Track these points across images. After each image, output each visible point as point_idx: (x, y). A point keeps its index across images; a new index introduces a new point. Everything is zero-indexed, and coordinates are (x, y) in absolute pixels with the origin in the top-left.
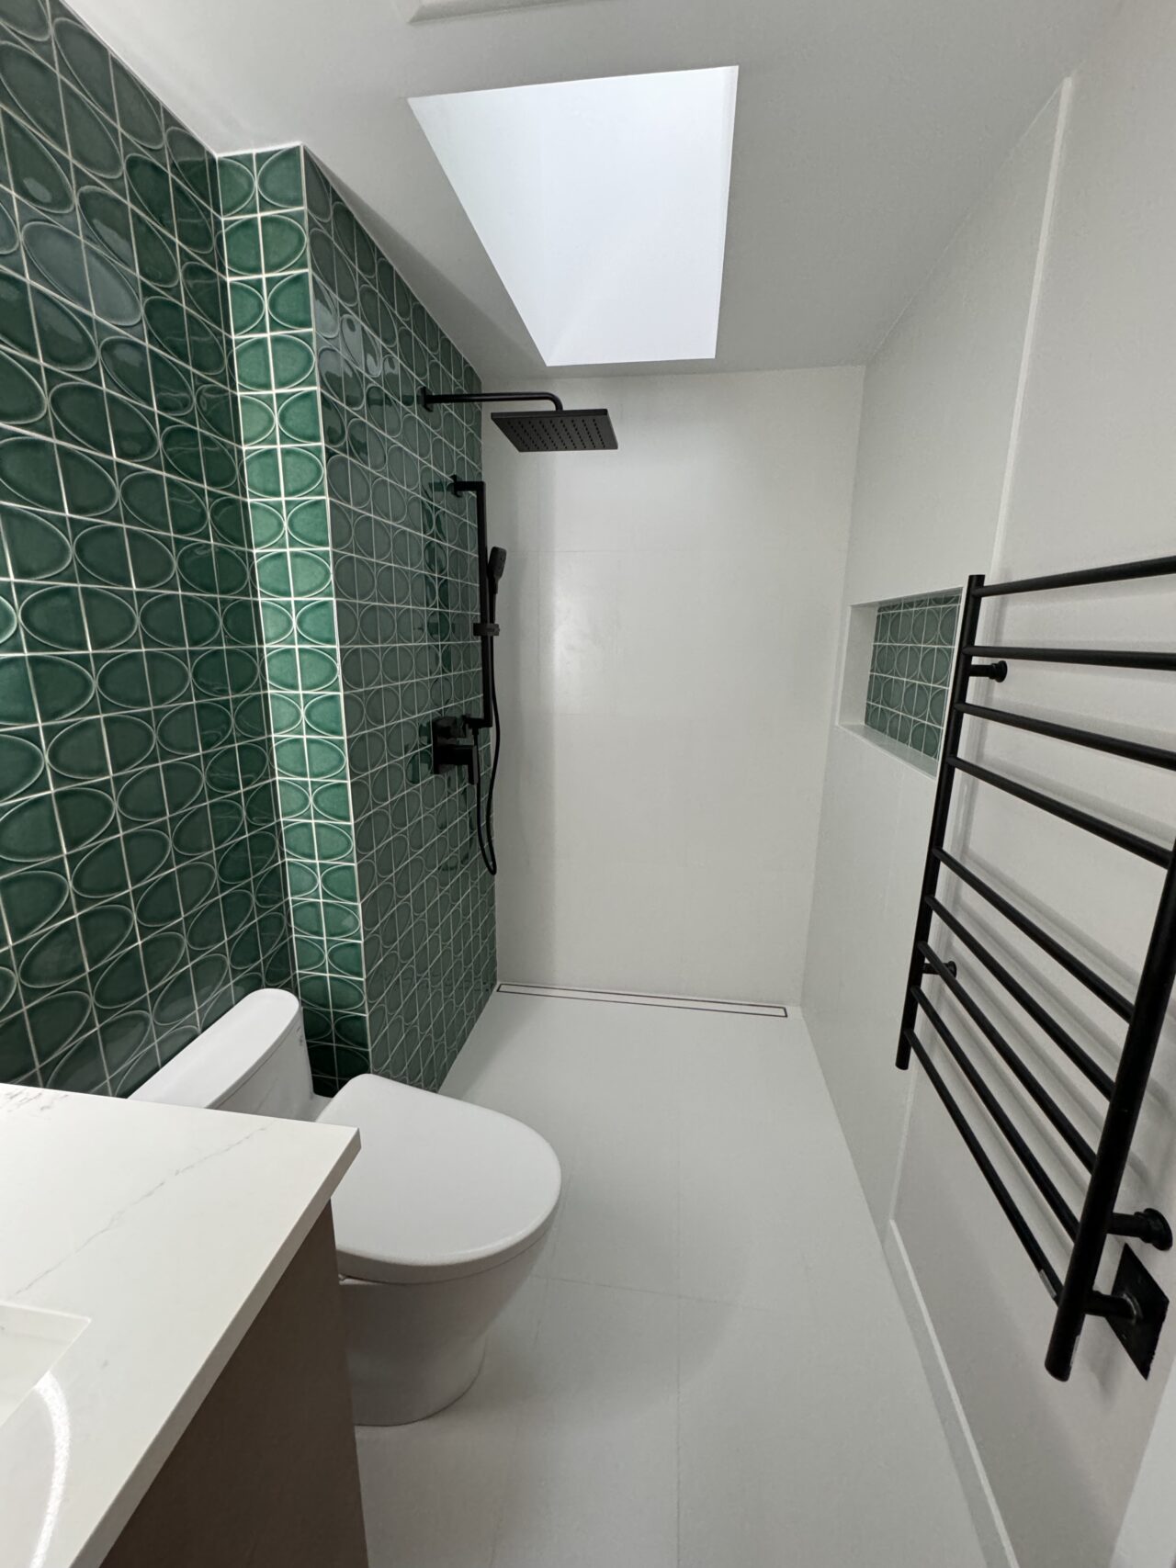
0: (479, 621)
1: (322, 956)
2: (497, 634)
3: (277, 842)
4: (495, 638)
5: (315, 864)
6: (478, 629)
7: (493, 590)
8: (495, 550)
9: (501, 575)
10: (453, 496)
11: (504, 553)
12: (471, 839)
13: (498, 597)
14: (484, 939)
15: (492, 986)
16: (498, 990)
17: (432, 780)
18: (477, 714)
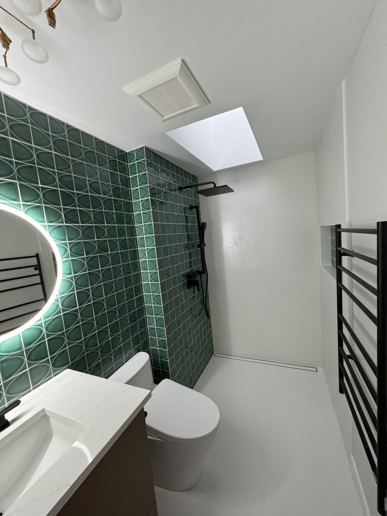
0: (199, 244)
1: (156, 343)
2: (205, 246)
3: (144, 311)
4: (205, 247)
5: (154, 317)
6: (199, 246)
7: (203, 234)
8: (203, 223)
9: (205, 230)
10: (190, 211)
11: (206, 223)
12: (201, 307)
13: (205, 236)
14: (208, 338)
15: (213, 354)
16: (214, 356)
17: (187, 291)
18: (201, 270)
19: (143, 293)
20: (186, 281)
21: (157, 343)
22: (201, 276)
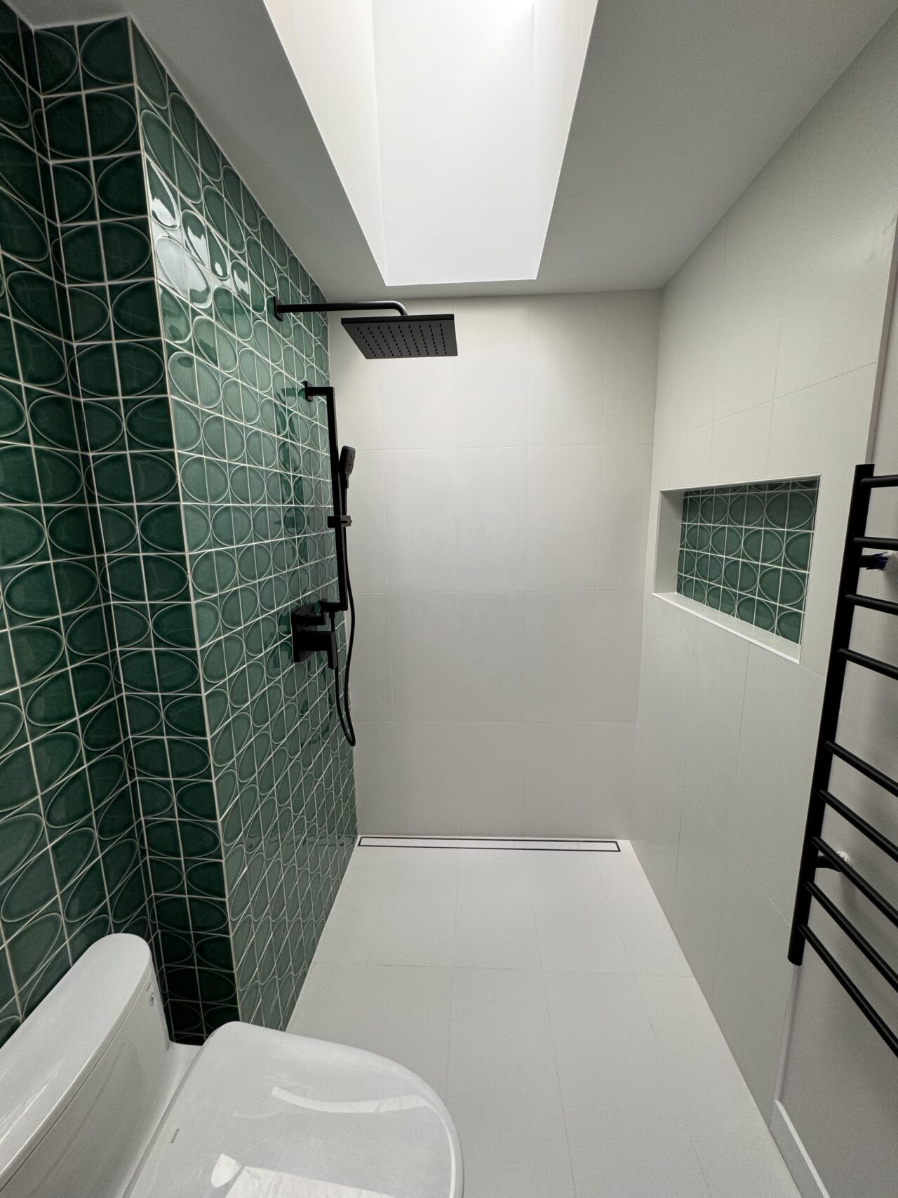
0: (332, 514)
1: (180, 878)
2: (350, 525)
3: (126, 763)
4: (347, 528)
5: (169, 782)
6: (332, 521)
7: (345, 485)
8: (345, 450)
9: (351, 471)
10: (305, 400)
11: (353, 451)
12: (331, 714)
13: (349, 491)
14: (345, 801)
16: (359, 845)
17: (292, 669)
18: (335, 598)
19: (119, 691)
20: (290, 638)
21: (184, 877)
22: (332, 617)
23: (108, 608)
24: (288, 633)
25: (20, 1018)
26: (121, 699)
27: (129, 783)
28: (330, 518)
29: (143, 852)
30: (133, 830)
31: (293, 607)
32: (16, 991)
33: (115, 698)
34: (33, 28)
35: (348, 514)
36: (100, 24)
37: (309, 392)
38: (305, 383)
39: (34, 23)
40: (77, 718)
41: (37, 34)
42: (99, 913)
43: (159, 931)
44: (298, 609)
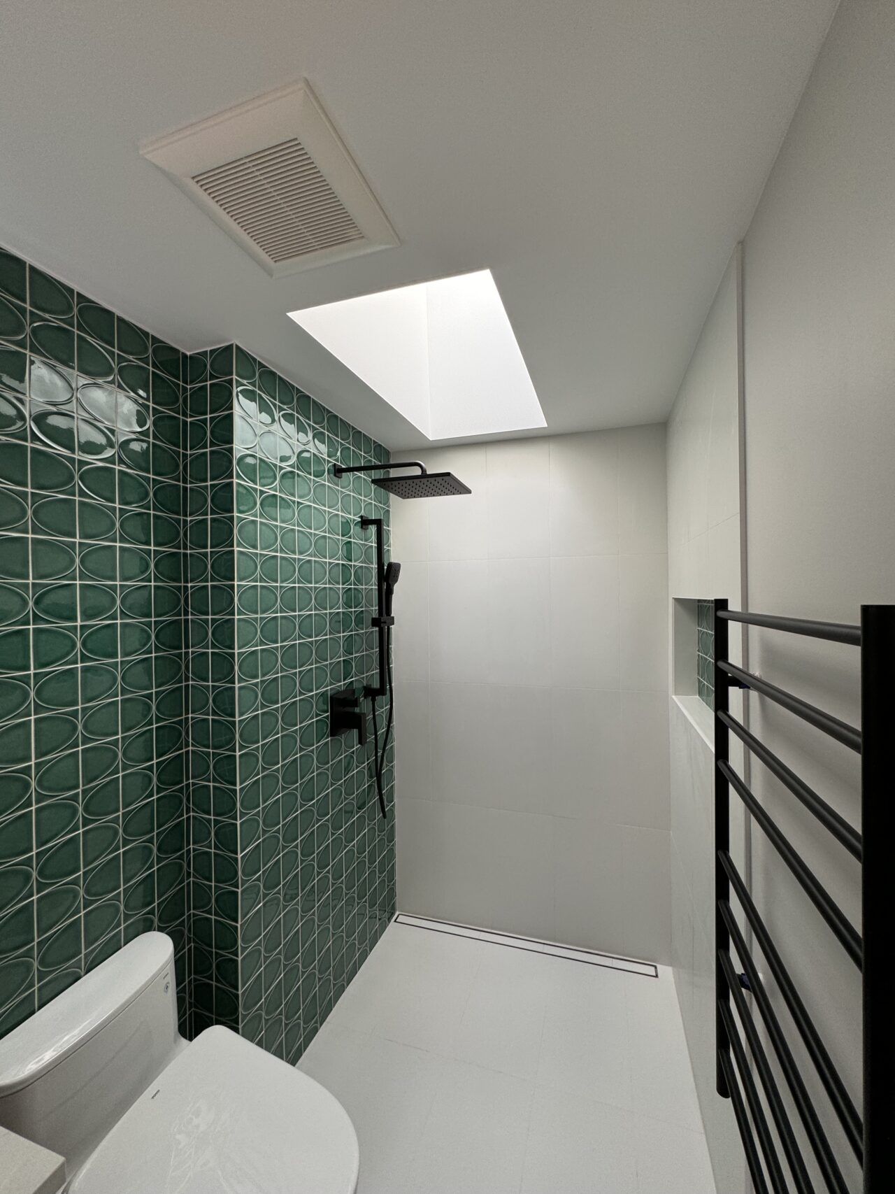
1: (210, 900)
2: (393, 624)
3: (185, 800)
4: (392, 627)
6: (375, 622)
7: (390, 592)
8: (390, 565)
9: (396, 581)
10: (360, 529)
11: (398, 566)
12: (369, 786)
16: (395, 921)
18: (376, 684)
19: (187, 745)
20: (328, 716)
21: (213, 900)
22: (373, 701)
23: (187, 686)
24: (327, 712)
25: (82, 974)
26: (187, 752)
27: (185, 816)
28: (373, 619)
29: (189, 874)
30: (183, 854)
31: (333, 692)
32: (83, 952)
33: (184, 750)
34: (188, 354)
35: (392, 615)
36: (219, 349)
37: (365, 522)
38: (361, 517)
39: (189, 351)
40: (155, 761)
41: (191, 356)
42: (148, 913)
43: (192, 944)
44: (339, 692)
